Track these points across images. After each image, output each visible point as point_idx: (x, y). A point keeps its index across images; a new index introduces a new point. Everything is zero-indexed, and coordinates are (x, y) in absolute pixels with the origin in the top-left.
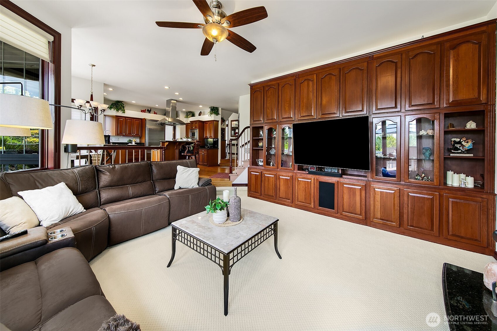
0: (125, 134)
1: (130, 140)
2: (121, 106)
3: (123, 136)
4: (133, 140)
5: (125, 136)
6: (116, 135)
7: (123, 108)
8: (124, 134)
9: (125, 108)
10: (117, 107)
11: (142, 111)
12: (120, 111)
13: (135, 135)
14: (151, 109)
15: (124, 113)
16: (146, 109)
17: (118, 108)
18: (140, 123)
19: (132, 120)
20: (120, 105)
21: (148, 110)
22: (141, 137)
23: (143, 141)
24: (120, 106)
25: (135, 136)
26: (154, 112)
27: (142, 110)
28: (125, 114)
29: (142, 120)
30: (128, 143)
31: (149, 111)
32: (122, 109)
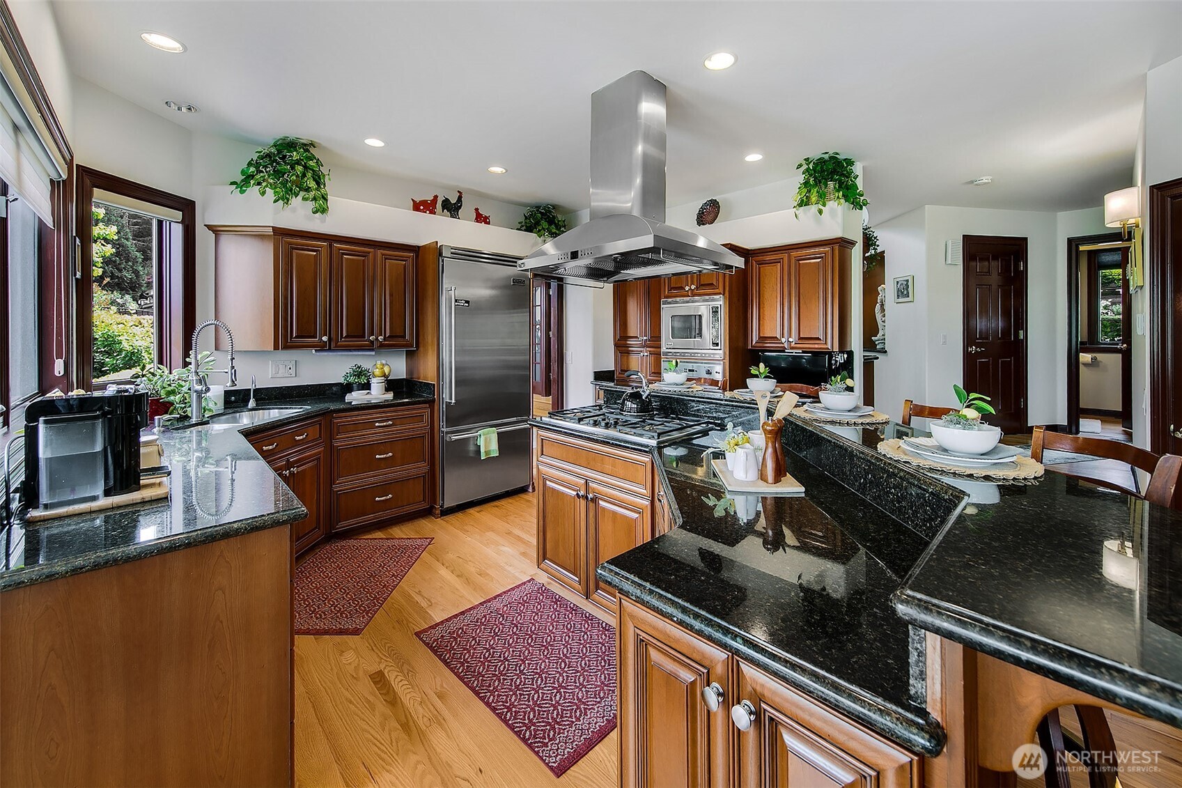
0: (330, 339)
1: (359, 372)
2: (305, 167)
3: (322, 348)
4: (377, 372)
5: (330, 347)
6: (276, 348)
7: (318, 184)
8: (325, 339)
9: (330, 187)
10: (278, 174)
11: (417, 206)
12: (300, 198)
13: (385, 339)
14: (460, 198)
15: (324, 210)
16: (436, 197)
17: (284, 184)
18: (410, 269)
19: (365, 255)
20: (298, 162)
21: (447, 205)
22: (417, 346)
23: (427, 372)
24: (299, 169)
25: (382, 346)
26: (477, 210)
27: (418, 200)
28: (329, 217)
29: (417, 257)
30: (348, 388)
31: (452, 208)
32: (308, 190)
